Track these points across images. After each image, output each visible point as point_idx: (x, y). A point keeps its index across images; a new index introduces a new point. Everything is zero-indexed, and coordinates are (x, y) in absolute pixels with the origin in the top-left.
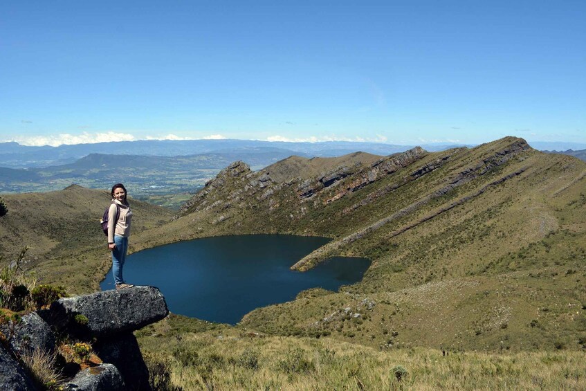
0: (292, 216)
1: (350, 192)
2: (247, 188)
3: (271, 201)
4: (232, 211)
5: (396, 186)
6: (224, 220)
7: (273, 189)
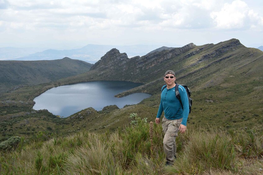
0: (132, 73)
1: (159, 64)
2: (116, 60)
3: (125, 66)
4: (108, 70)
5: (178, 61)
6: (103, 74)
7: (126, 61)
